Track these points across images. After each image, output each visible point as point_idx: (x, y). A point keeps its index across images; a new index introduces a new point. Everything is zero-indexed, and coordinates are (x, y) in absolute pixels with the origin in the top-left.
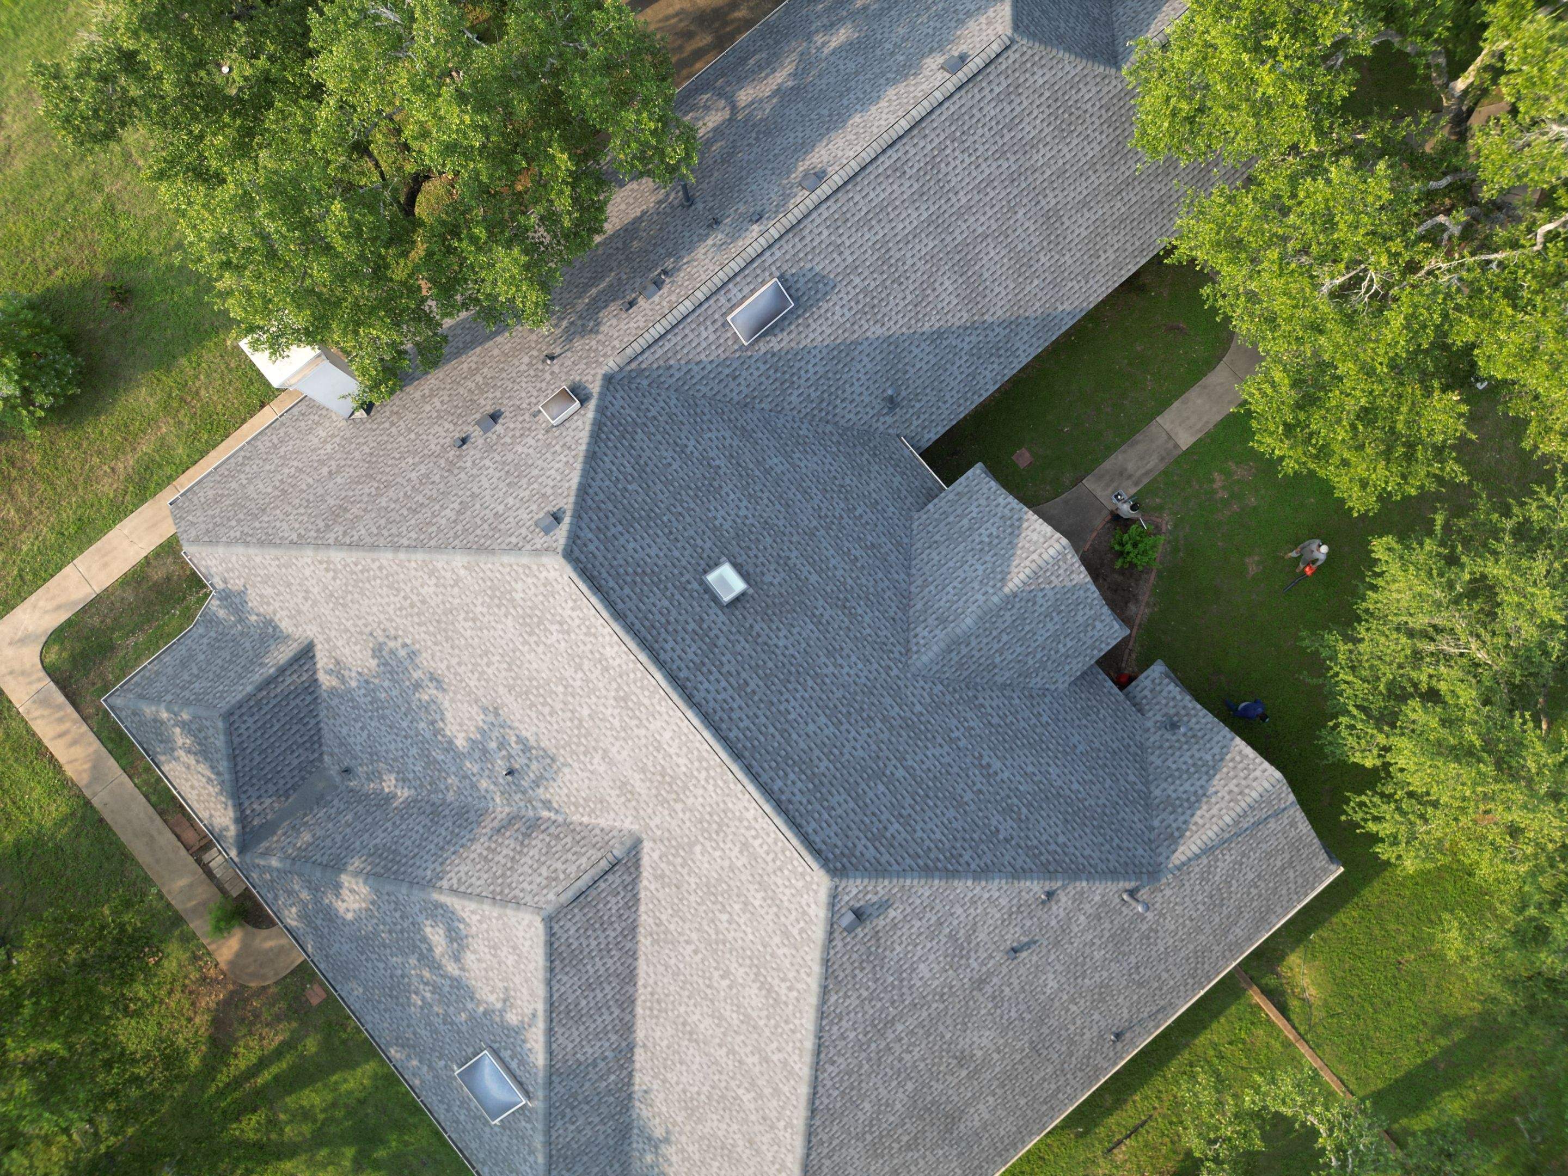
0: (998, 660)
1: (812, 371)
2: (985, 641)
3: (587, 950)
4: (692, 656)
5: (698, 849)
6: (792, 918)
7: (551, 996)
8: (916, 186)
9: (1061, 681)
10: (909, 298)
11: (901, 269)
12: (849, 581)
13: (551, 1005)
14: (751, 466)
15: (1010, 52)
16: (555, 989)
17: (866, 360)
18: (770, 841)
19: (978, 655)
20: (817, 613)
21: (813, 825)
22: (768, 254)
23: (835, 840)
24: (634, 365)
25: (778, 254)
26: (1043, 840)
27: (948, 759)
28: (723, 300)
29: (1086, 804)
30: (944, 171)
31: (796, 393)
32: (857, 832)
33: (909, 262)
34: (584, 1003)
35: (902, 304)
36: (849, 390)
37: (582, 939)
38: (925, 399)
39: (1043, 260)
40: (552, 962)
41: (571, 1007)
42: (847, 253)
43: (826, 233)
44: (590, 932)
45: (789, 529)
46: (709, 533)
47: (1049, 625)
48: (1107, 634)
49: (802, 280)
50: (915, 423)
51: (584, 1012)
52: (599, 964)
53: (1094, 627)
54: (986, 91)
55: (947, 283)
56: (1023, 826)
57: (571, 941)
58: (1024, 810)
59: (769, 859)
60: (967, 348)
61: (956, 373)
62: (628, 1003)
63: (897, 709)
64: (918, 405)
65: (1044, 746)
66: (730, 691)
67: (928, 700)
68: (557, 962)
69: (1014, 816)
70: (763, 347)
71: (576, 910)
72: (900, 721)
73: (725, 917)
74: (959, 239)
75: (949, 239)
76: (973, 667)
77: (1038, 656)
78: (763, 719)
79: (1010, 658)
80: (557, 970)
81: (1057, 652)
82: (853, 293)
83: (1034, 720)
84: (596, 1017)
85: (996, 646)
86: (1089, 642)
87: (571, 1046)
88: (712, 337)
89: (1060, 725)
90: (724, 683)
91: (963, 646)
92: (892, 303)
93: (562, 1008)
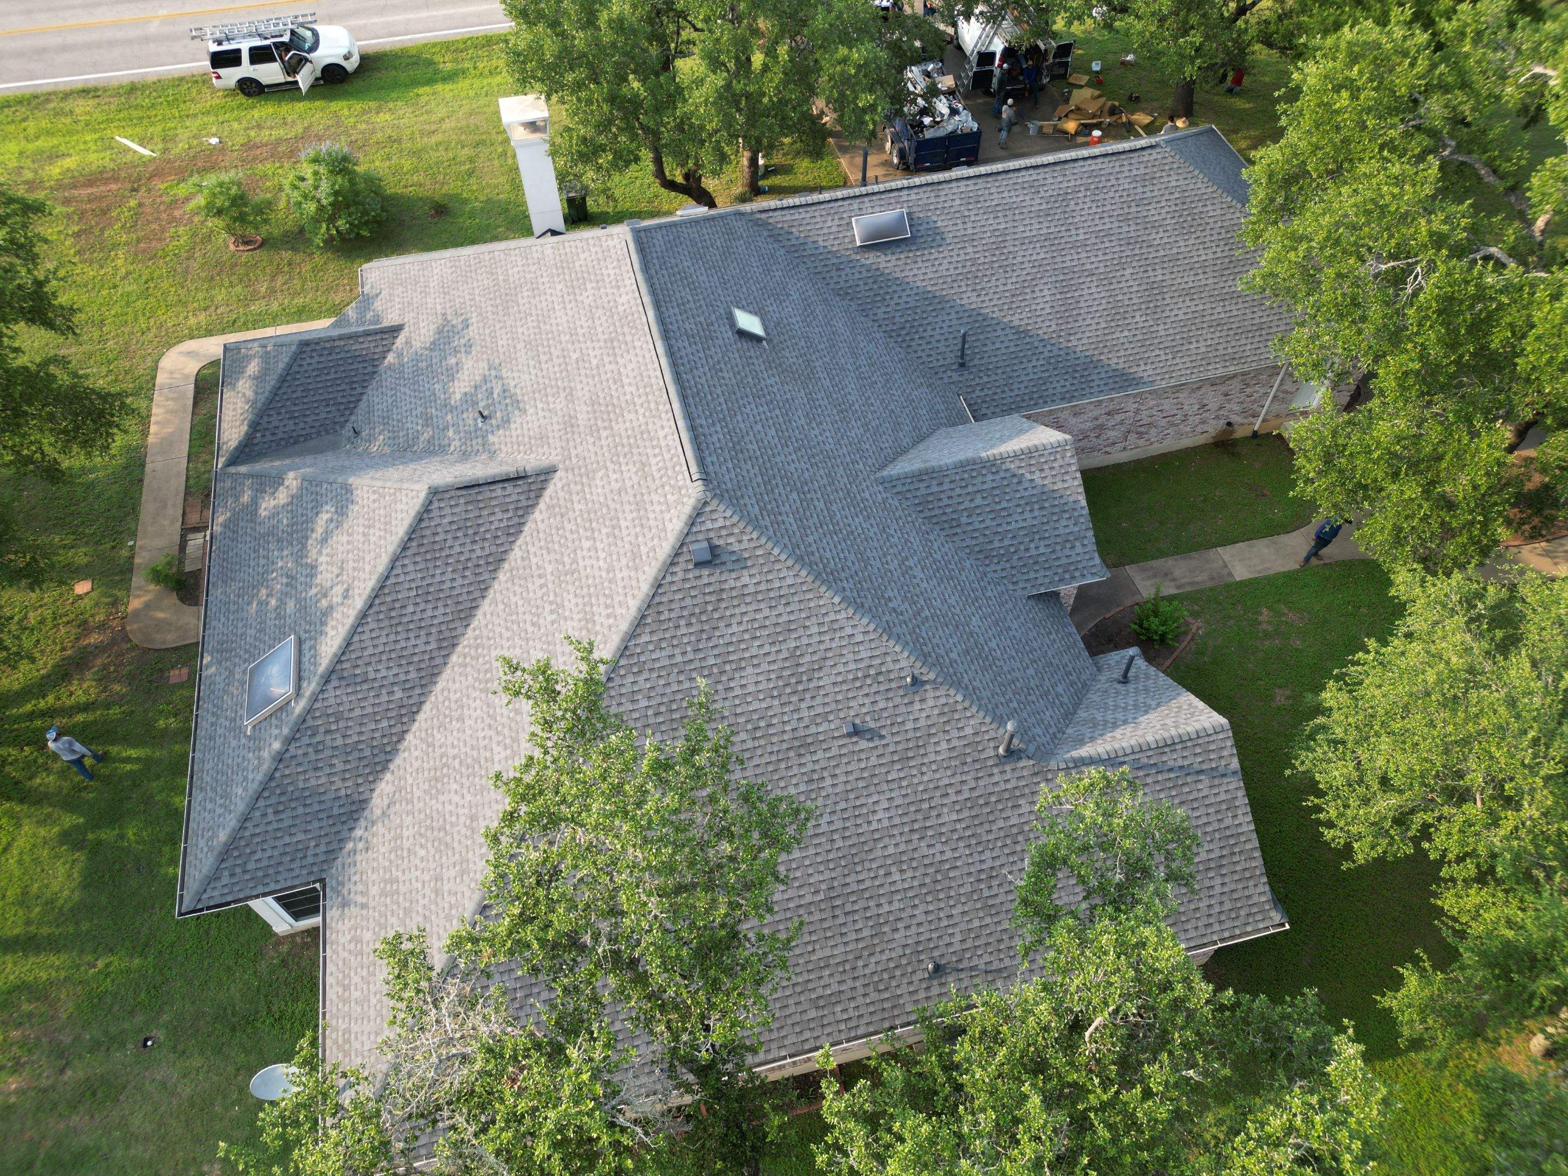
0: (964, 520)
1: (904, 299)
2: (958, 491)
3: (447, 552)
5: (600, 474)
6: (649, 536)
7: (387, 577)
8: (1044, 206)
9: (1021, 585)
10: (1009, 287)
11: (1010, 261)
12: (857, 407)
13: (382, 587)
14: (819, 314)
15: (1154, 151)
16: (395, 572)
17: (953, 316)
18: (667, 456)
19: (946, 502)
20: (814, 396)
22: (905, 192)
23: (727, 480)
24: (764, 216)
25: (913, 197)
26: (934, 641)
27: (872, 535)
28: (855, 206)
29: (998, 663)
30: (1072, 207)
31: (883, 309)
32: (751, 495)
33: (1019, 259)
34: (411, 609)
35: (1001, 288)
36: (930, 333)
37: (449, 536)
38: (994, 377)
39: (1138, 319)
40: (410, 539)
41: (397, 605)
42: (969, 225)
43: (958, 202)
44: (460, 534)
45: (825, 354)
47: (1027, 515)
48: (1084, 564)
49: (925, 226)
50: (978, 393)
51: (405, 620)
52: (449, 576)
53: (1073, 547)
54: (1126, 169)
55: (1046, 292)
56: (919, 618)
57: (439, 530)
58: (927, 613)
59: (657, 475)
60: (1046, 354)
61: (1030, 370)
62: (448, 644)
63: (846, 481)
64: (985, 379)
65: (977, 604)
66: (704, 362)
68: (414, 544)
69: (914, 607)
70: (871, 258)
71: (462, 501)
72: (843, 487)
73: (586, 544)
74: (1068, 264)
75: (1059, 259)
76: (937, 512)
77: (1007, 542)
78: (719, 393)
79: (977, 525)
80: (409, 553)
81: (1027, 550)
82: (962, 257)
83: (977, 586)
84: (411, 635)
85: (967, 504)
86: (1064, 561)
87: (370, 651)
88: (834, 229)
89: (1003, 608)
91: (935, 482)
92: (993, 283)
93: (389, 599)
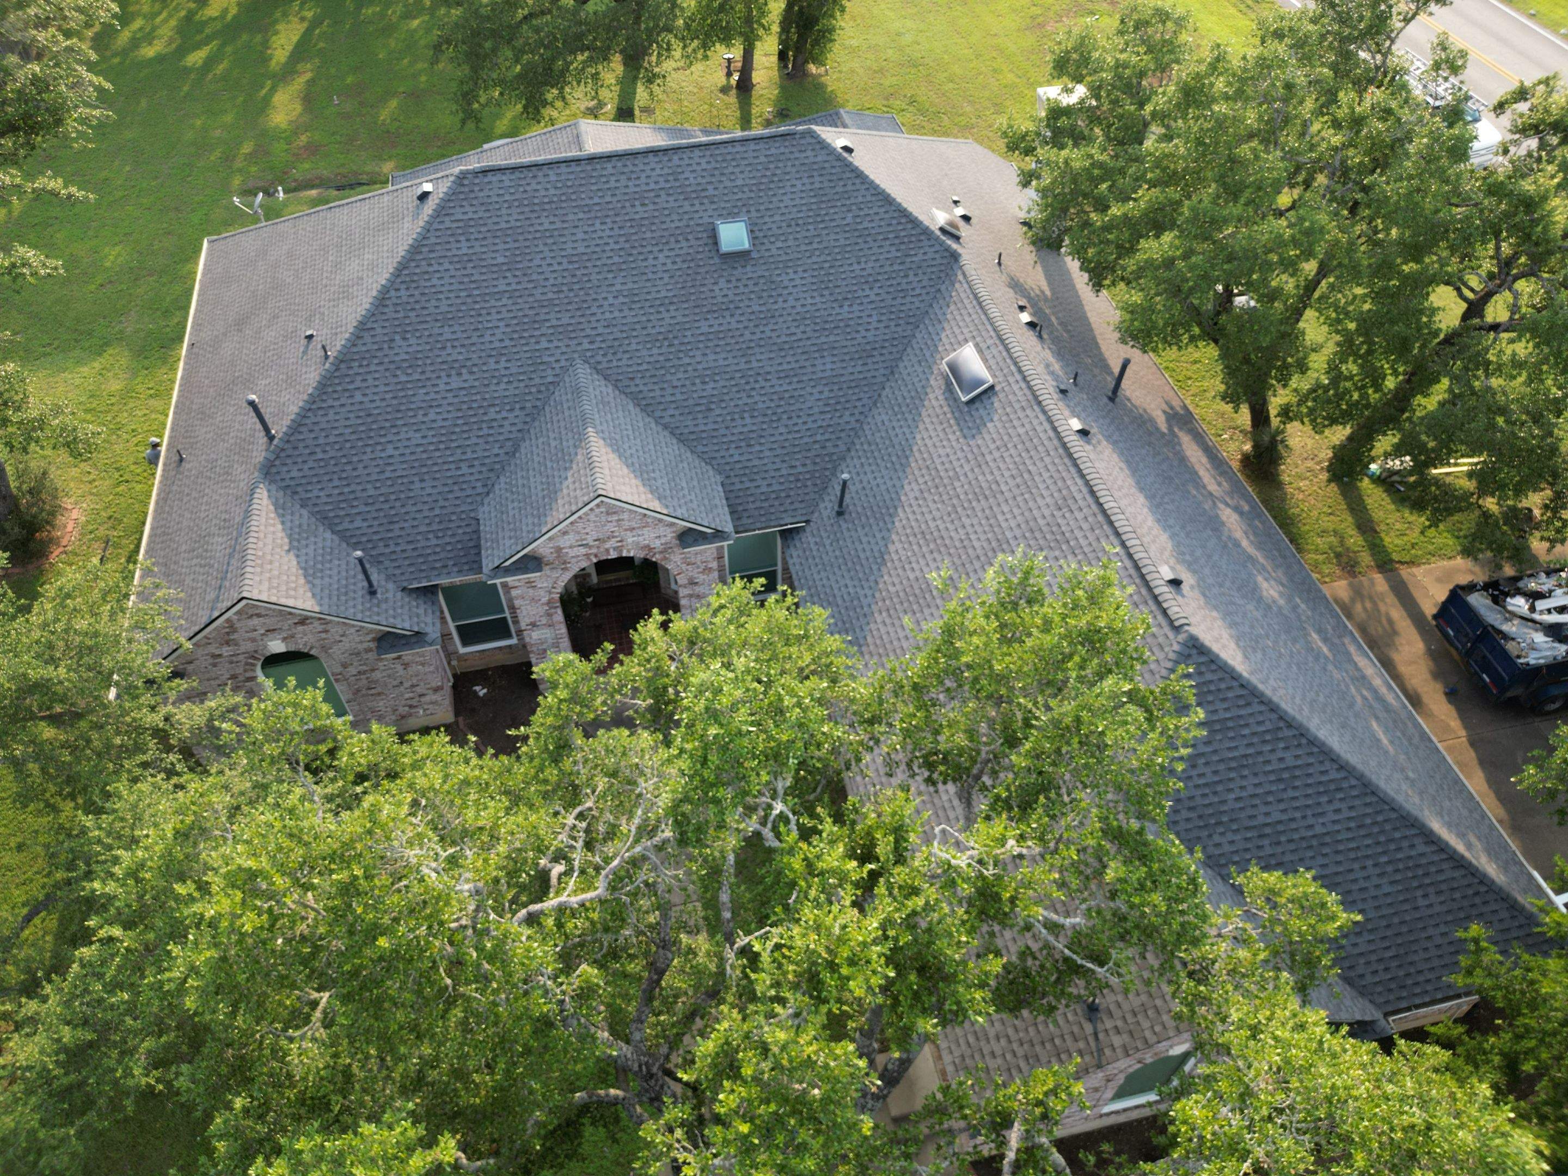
1: (900, 432)
2: (563, 424)
4: (687, 175)
9: (487, 509)
10: (932, 525)
11: (963, 514)
12: (687, 360)
14: (832, 338)
17: (890, 484)
20: (672, 308)
21: (507, 183)
22: (1019, 377)
23: (486, 193)
26: (369, 377)
27: (487, 338)
29: (369, 449)
32: (480, 214)
35: (929, 517)
36: (869, 470)
38: (831, 550)
45: (758, 335)
46: (784, 258)
47: (540, 488)
48: (496, 551)
53: (510, 538)
56: (392, 366)
58: (403, 378)
61: (842, 582)
63: (554, 322)
64: (828, 543)
65: (442, 446)
66: (645, 188)
67: (546, 359)
69: (405, 365)
72: (543, 317)
77: (521, 481)
78: (608, 199)
79: (536, 452)
81: (512, 501)
82: (956, 464)
83: (469, 455)
85: (552, 436)
89: (450, 481)
90: (652, 186)
92: (933, 507)
